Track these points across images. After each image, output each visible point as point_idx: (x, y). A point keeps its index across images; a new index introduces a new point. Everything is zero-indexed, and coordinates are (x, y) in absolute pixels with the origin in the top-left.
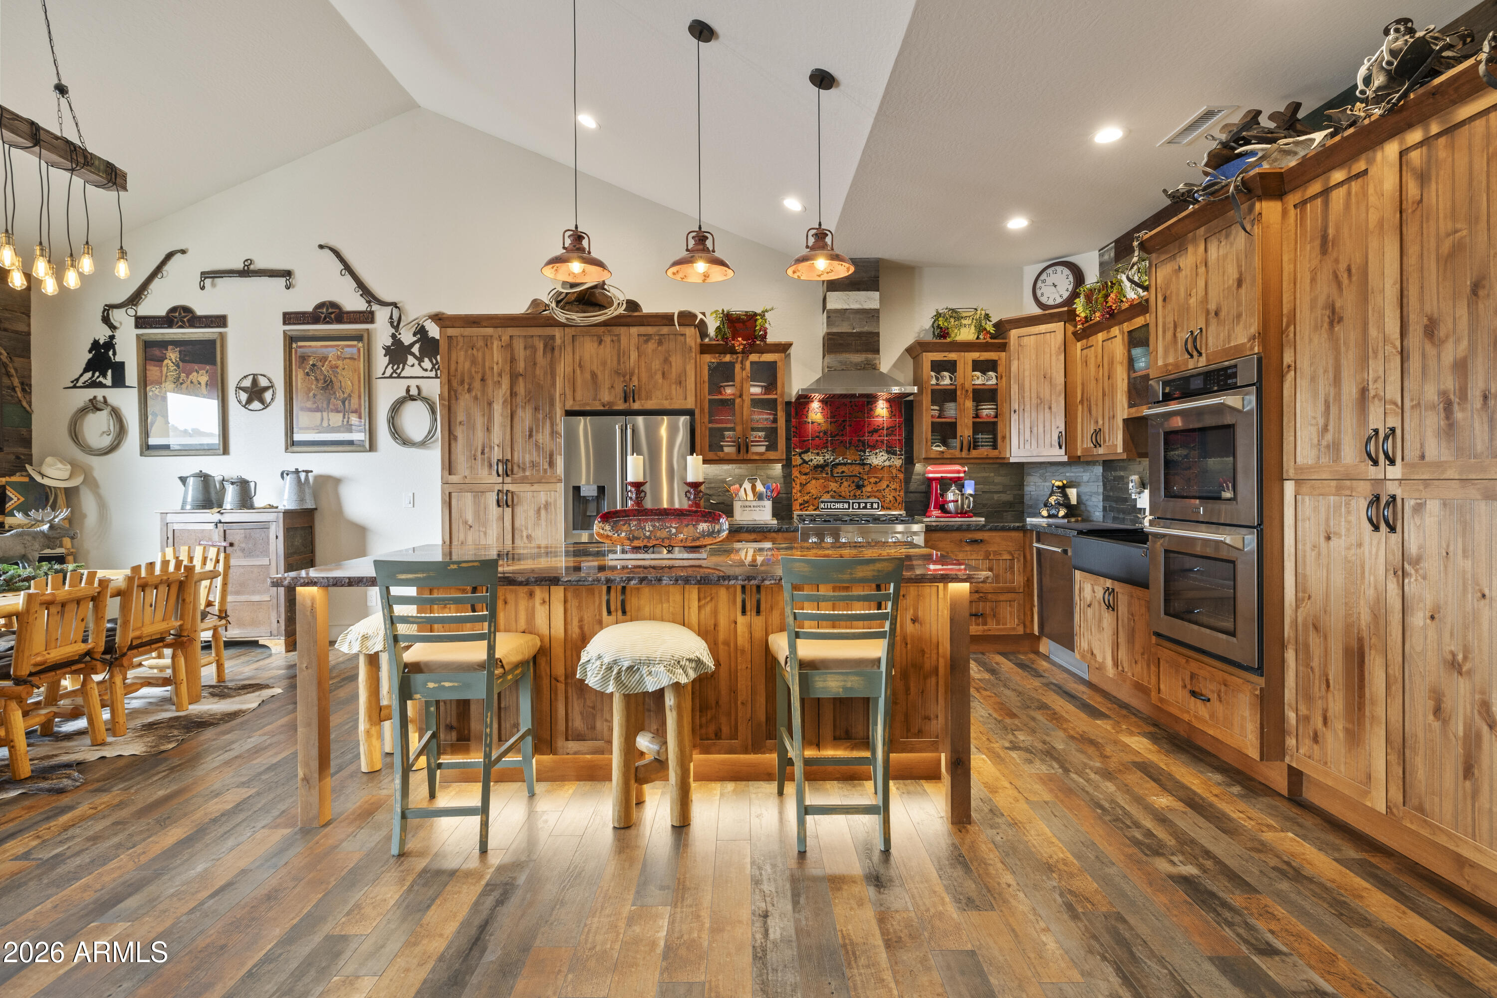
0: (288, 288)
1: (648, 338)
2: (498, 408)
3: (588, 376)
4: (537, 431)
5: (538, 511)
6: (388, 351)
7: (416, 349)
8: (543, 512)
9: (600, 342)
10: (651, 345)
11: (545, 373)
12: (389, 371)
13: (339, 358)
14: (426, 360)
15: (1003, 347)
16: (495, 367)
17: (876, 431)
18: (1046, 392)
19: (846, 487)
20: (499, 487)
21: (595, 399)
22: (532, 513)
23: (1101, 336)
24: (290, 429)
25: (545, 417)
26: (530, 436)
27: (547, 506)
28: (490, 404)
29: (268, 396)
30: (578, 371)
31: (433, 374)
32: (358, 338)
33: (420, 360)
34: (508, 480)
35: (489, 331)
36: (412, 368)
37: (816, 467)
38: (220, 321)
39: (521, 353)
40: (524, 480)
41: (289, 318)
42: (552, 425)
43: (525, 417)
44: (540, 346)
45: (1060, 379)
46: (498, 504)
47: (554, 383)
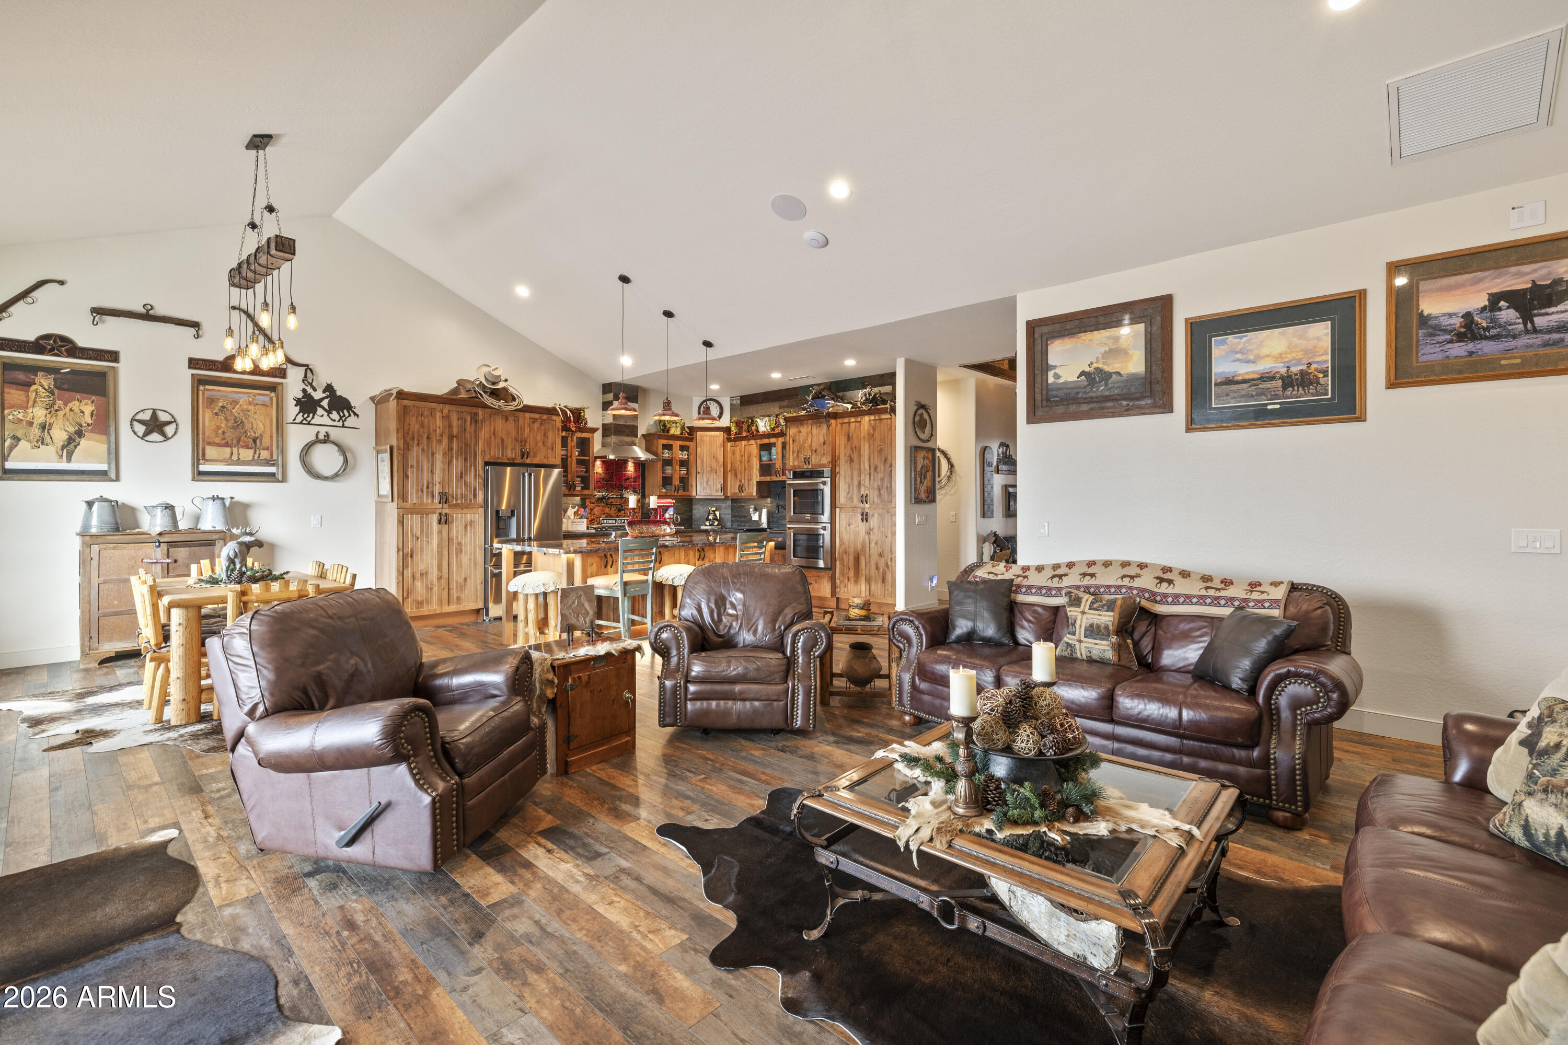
0: (197, 336)
1: (534, 420)
2: (439, 458)
3: (499, 441)
4: (466, 474)
5: (466, 526)
6: (298, 402)
7: (325, 403)
8: (469, 528)
9: (507, 420)
10: (536, 425)
11: (471, 437)
12: (300, 418)
13: (250, 403)
14: (334, 412)
15: (691, 440)
16: (438, 430)
17: (628, 479)
18: (714, 465)
19: (613, 511)
20: (439, 511)
21: (502, 455)
22: (462, 529)
23: (744, 443)
24: (196, 461)
25: (471, 466)
26: (461, 477)
27: (471, 522)
28: (433, 454)
29: (169, 430)
30: (493, 438)
31: (340, 424)
32: (272, 388)
33: (329, 412)
34: (446, 506)
35: (434, 405)
36: (321, 417)
37: (599, 499)
38: (113, 356)
39: (455, 422)
40: (456, 506)
41: (193, 363)
42: (476, 471)
43: (458, 465)
44: (469, 418)
45: (721, 459)
46: (440, 522)
47: (476, 444)
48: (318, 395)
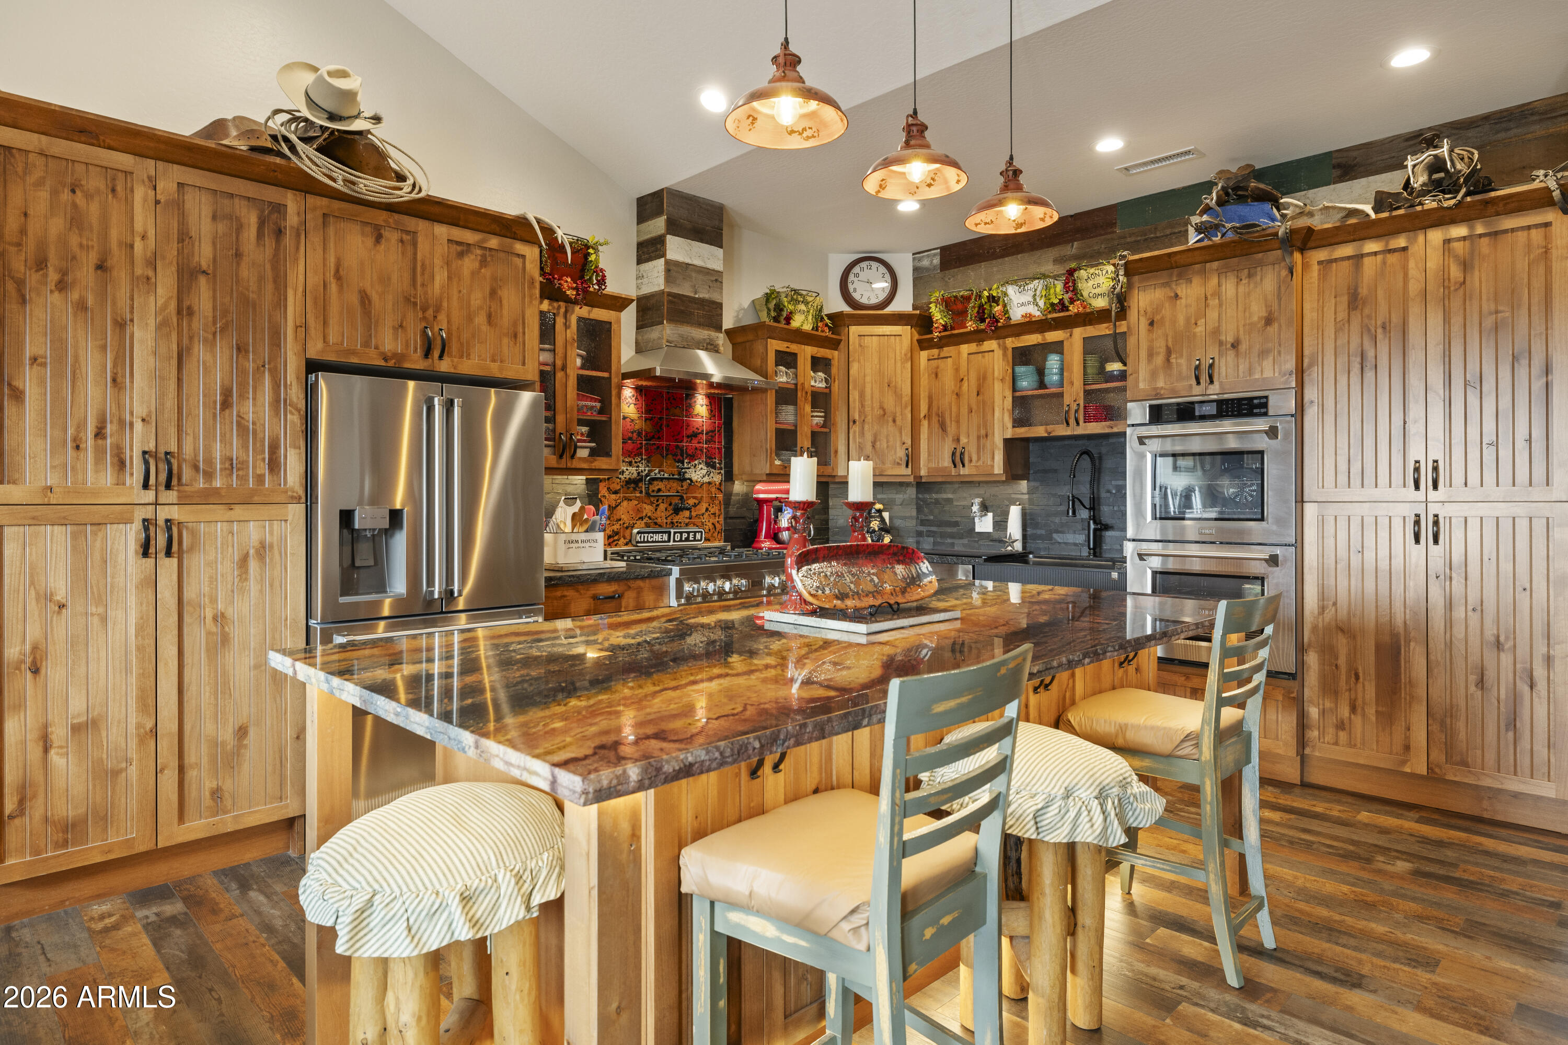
1: (464, 249)
2: (143, 337)
3: (354, 299)
4: (242, 396)
5: (243, 561)
8: (253, 565)
9: (379, 238)
10: (469, 264)
11: (261, 279)
15: (834, 344)
16: (138, 245)
17: (695, 435)
18: (890, 403)
19: (662, 513)
20: (148, 513)
21: (366, 344)
22: (227, 568)
23: (965, 349)
25: (259, 369)
26: (226, 404)
27: (262, 550)
28: (121, 325)
30: (333, 287)
34: (172, 496)
35: (123, 160)
37: (629, 482)
39: (204, 226)
40: (209, 497)
42: (276, 386)
43: (212, 362)
44: (252, 219)
45: (907, 390)
46: (146, 550)
47: (280, 302)
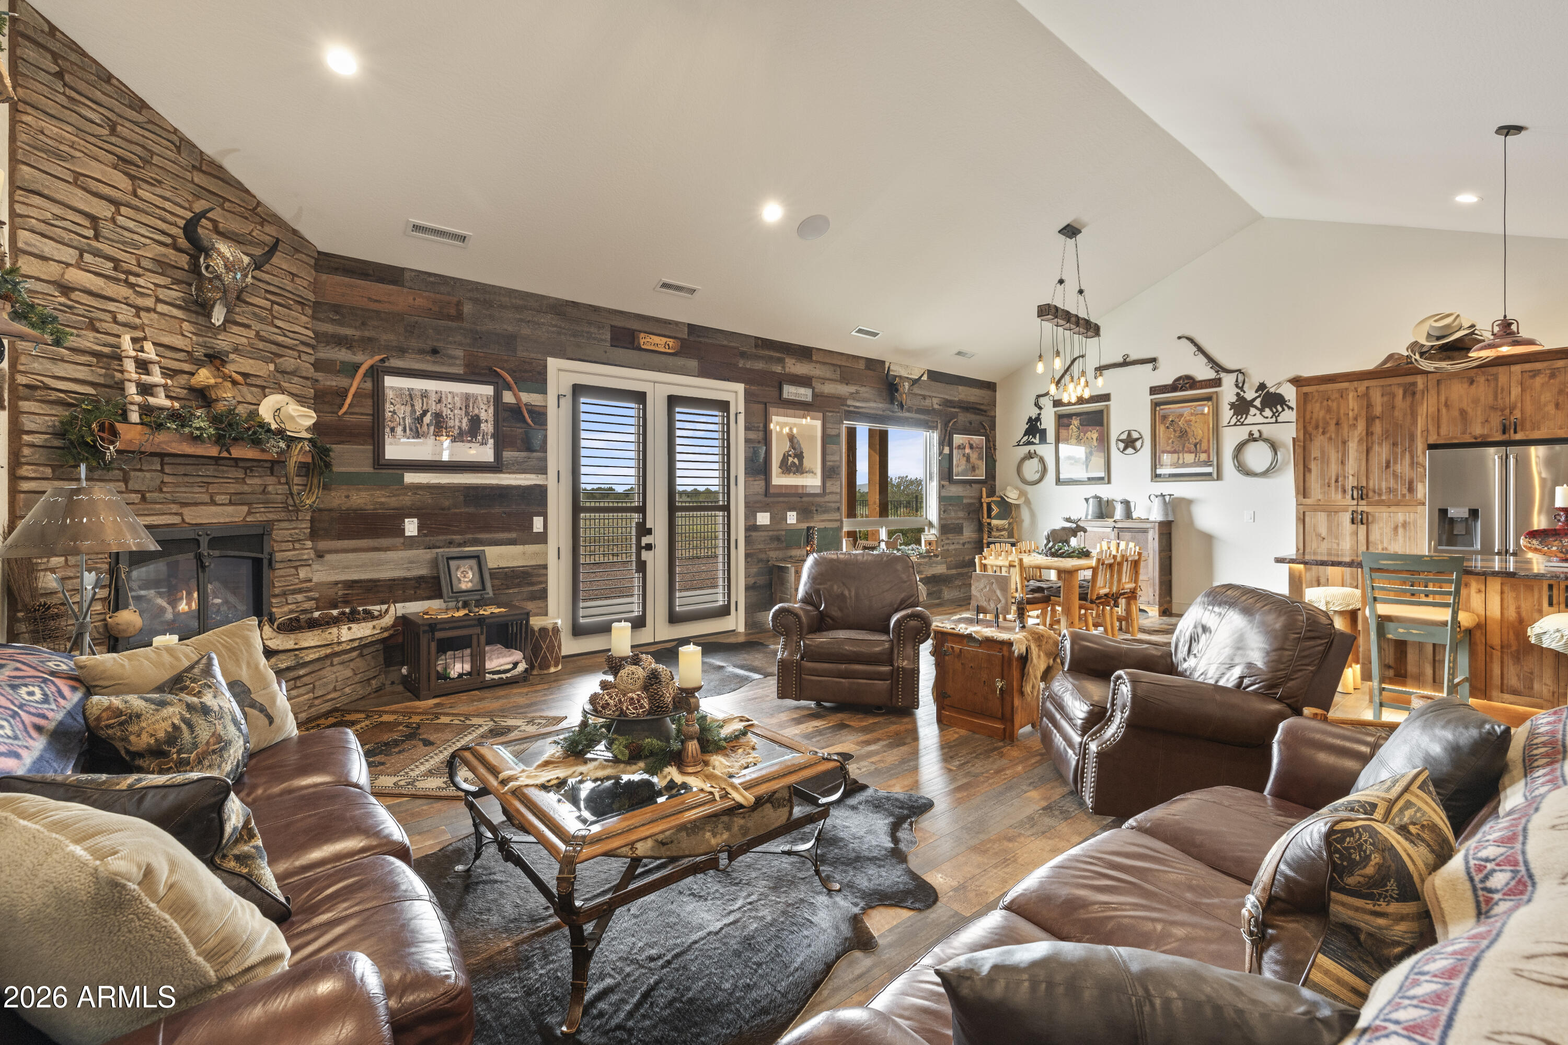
0: (1154, 369)
1: (1535, 373)
2: (1353, 446)
3: (1456, 413)
4: (1395, 463)
5: (1396, 528)
6: (1233, 406)
7: (1258, 403)
8: (1400, 530)
9: (1472, 383)
10: (1540, 380)
11: (1405, 415)
12: (1234, 420)
13: (1192, 414)
14: (1267, 410)
16: (1351, 414)
20: (1354, 508)
21: (1464, 433)
22: (1388, 530)
24: (1154, 466)
25: (1403, 452)
26: (1388, 466)
27: (1405, 525)
28: (1344, 443)
29: (1138, 444)
30: (1444, 411)
31: (1273, 420)
32: (1208, 398)
33: (1261, 410)
34: (1364, 502)
35: (1344, 385)
36: (1254, 416)
38: (1106, 397)
39: (1378, 399)
40: (1380, 503)
41: (1154, 390)
42: (1412, 457)
43: (1382, 452)
44: (1400, 392)
46: (1353, 522)
47: (1414, 422)
48: (1250, 395)
